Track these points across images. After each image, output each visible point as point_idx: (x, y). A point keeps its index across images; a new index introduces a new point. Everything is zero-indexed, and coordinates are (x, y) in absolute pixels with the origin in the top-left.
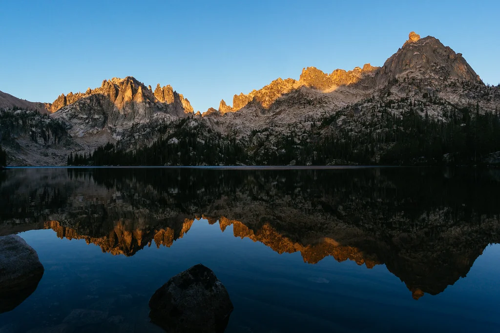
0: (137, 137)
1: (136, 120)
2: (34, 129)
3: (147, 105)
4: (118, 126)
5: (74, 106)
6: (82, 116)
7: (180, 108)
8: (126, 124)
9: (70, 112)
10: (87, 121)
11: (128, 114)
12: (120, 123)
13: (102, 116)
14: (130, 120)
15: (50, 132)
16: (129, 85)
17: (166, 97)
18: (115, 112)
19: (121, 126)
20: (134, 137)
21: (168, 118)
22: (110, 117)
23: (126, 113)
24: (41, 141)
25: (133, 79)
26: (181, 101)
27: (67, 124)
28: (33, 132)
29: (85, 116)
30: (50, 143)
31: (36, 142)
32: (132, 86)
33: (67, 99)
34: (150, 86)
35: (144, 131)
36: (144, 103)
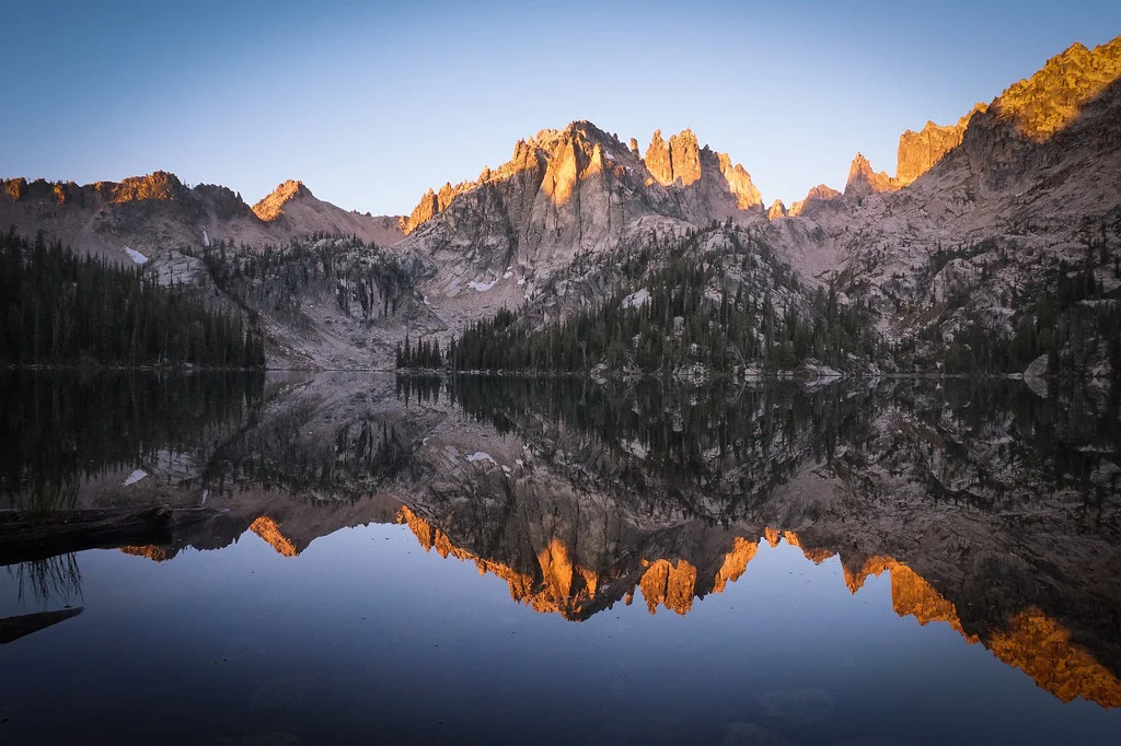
0: (561, 292)
1: (586, 243)
2: (343, 283)
3: (615, 198)
4: (541, 263)
5: (444, 218)
6: (459, 243)
7: (721, 196)
8: (560, 256)
9: (434, 234)
10: (469, 255)
11: (567, 226)
12: (545, 256)
13: (505, 239)
14: (570, 243)
15: (375, 289)
16: (570, 146)
17: (679, 168)
18: (534, 224)
19: (548, 261)
20: (555, 292)
21: (667, 229)
22: (522, 240)
23: (560, 225)
24: (356, 309)
25: (589, 127)
26: (722, 175)
27: (426, 264)
28: (342, 289)
29: (467, 243)
30: (374, 315)
31: (348, 314)
32: (576, 148)
33: (440, 201)
34: (634, 141)
35: (582, 274)
36: (607, 194)
